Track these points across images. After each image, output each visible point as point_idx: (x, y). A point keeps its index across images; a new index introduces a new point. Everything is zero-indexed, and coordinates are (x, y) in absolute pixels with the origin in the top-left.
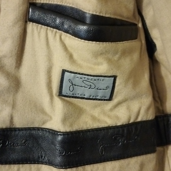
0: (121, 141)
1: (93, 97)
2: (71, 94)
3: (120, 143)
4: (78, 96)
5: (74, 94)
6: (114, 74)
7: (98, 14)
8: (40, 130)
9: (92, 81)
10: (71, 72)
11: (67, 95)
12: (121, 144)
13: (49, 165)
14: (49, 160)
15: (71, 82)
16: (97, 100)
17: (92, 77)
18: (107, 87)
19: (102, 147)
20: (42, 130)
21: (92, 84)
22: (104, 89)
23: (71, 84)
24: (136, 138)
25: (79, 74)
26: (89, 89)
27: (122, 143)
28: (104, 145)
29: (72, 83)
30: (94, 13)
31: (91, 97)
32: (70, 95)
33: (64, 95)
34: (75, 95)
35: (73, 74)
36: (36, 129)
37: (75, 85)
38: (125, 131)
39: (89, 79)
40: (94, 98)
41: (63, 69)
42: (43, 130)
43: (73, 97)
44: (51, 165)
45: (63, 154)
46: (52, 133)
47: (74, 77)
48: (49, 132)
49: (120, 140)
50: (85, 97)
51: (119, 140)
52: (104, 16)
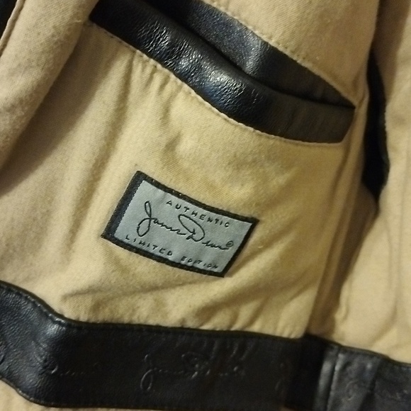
0: (200, 367)
1: (189, 262)
2: (138, 241)
3: (194, 373)
4: (152, 251)
5: (144, 244)
6: (255, 216)
7: (287, 52)
8: (12, 291)
9: (201, 222)
10: (158, 185)
11: (126, 241)
12: (197, 377)
13: (6, 383)
14: (10, 372)
15: (148, 211)
16: (195, 271)
17: (205, 212)
18: (229, 245)
19: (149, 374)
20: (18, 294)
21: (198, 229)
22: (220, 247)
23: (147, 217)
24: (235, 369)
25: (177, 194)
26: (188, 239)
27: (198, 374)
28: (155, 369)
29: (150, 215)
30: (281, 48)
31: (183, 262)
32: (134, 244)
33: (116, 239)
34: (145, 248)
35: (160, 192)
36: (6, 287)
37: (156, 221)
38: (215, 348)
39: (196, 214)
40: (190, 264)
41: (138, 172)
42: (21, 296)
43: (139, 251)
44: (12, 384)
45: (53, 372)
46: (41, 311)
47: (161, 201)
48: (34, 305)
49: (197, 366)
50: (170, 258)
51: (194, 366)
52: (298, 62)
